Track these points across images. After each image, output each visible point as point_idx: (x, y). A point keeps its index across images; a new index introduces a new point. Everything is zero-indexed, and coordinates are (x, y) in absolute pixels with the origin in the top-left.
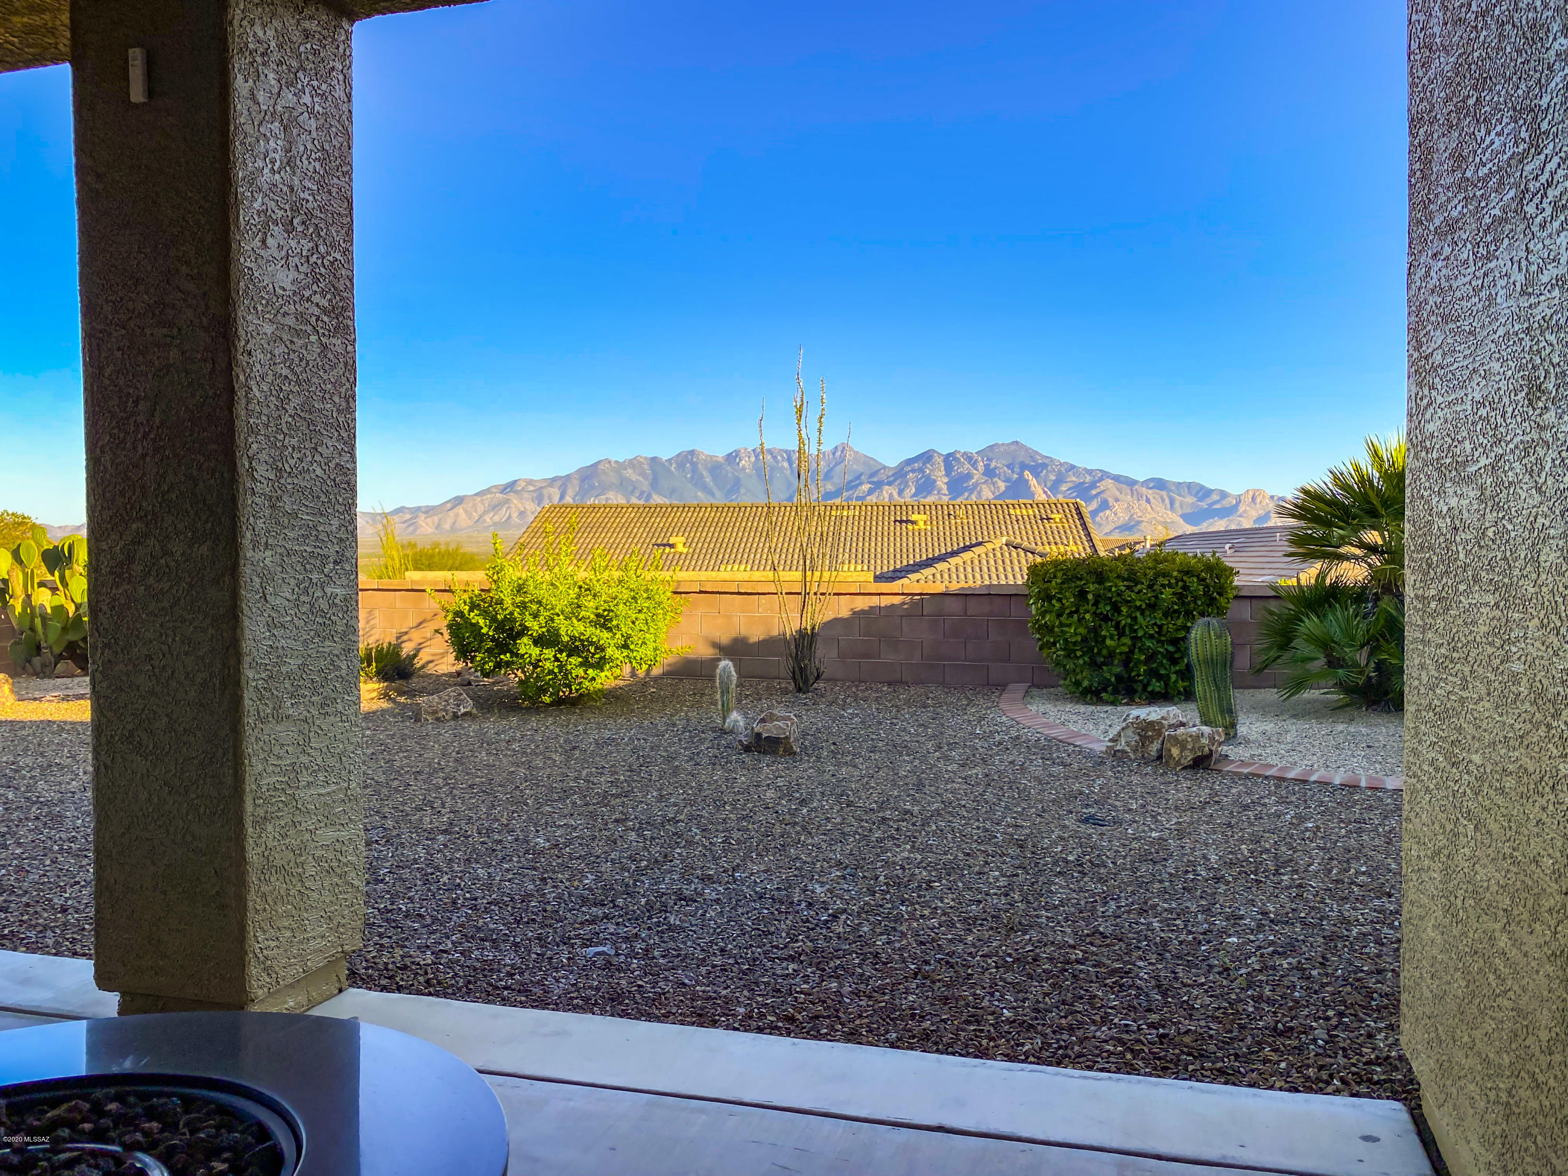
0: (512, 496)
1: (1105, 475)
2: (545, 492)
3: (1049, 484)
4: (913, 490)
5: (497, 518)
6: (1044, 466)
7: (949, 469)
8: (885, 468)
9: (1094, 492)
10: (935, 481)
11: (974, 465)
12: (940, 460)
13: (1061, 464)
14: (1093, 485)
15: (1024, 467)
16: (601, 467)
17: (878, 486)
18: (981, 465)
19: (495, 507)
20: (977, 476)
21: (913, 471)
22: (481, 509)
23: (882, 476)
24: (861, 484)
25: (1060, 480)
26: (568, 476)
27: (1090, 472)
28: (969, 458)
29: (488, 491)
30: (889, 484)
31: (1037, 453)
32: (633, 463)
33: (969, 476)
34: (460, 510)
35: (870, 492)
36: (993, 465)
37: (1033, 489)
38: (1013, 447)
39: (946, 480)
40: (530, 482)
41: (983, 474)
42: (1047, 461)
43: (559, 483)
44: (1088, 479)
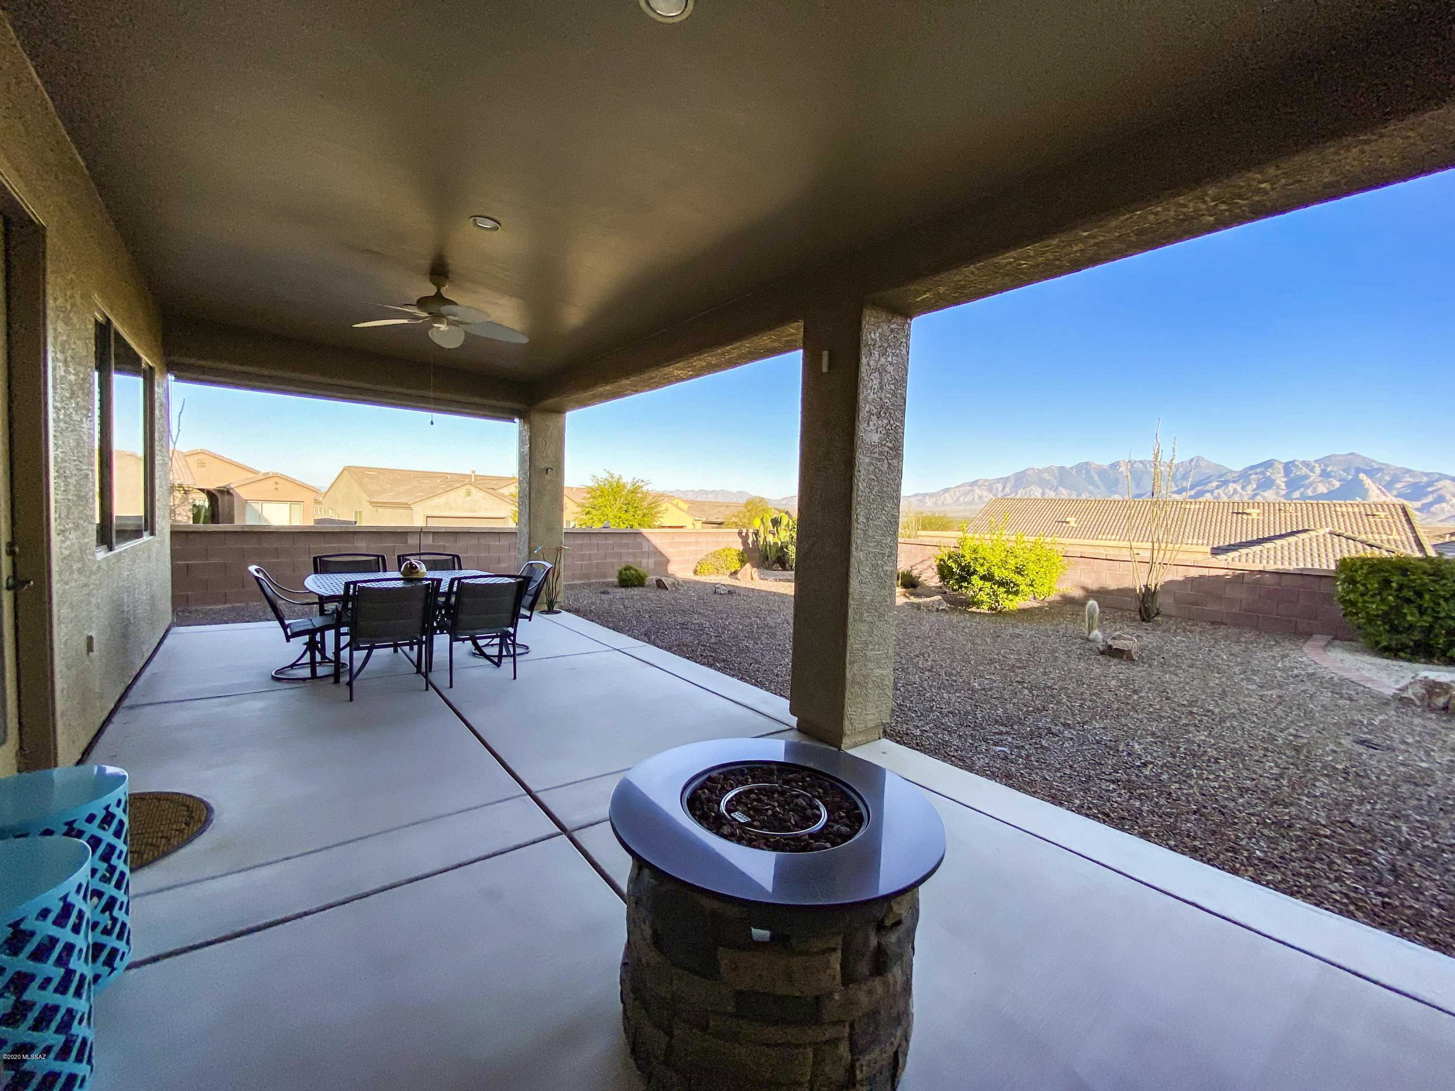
0: (975, 488)
1: (1442, 477)
2: (994, 486)
3: (1384, 483)
4: (1255, 486)
5: (966, 499)
6: (1380, 470)
7: (1287, 474)
8: (1231, 471)
9: (1430, 489)
10: (1274, 480)
11: (1312, 470)
12: (1281, 467)
13: (1397, 469)
14: (1430, 484)
15: (1358, 470)
16: (1028, 472)
17: (1225, 483)
18: (1318, 470)
19: (966, 494)
20: (1313, 476)
21: (1256, 474)
22: (958, 494)
23: (1229, 477)
24: (1210, 482)
25: (1395, 479)
26: (1008, 478)
27: (1426, 475)
28: (1306, 464)
29: (963, 485)
30: (1234, 482)
31: (1373, 461)
32: (1047, 470)
33: (1306, 477)
34: (947, 495)
35: (1218, 487)
36: (1329, 469)
37: (1366, 486)
38: (1349, 457)
39: (1285, 479)
40: (986, 480)
41: (1320, 476)
42: (1383, 467)
43: (1002, 481)
44: (1425, 479)
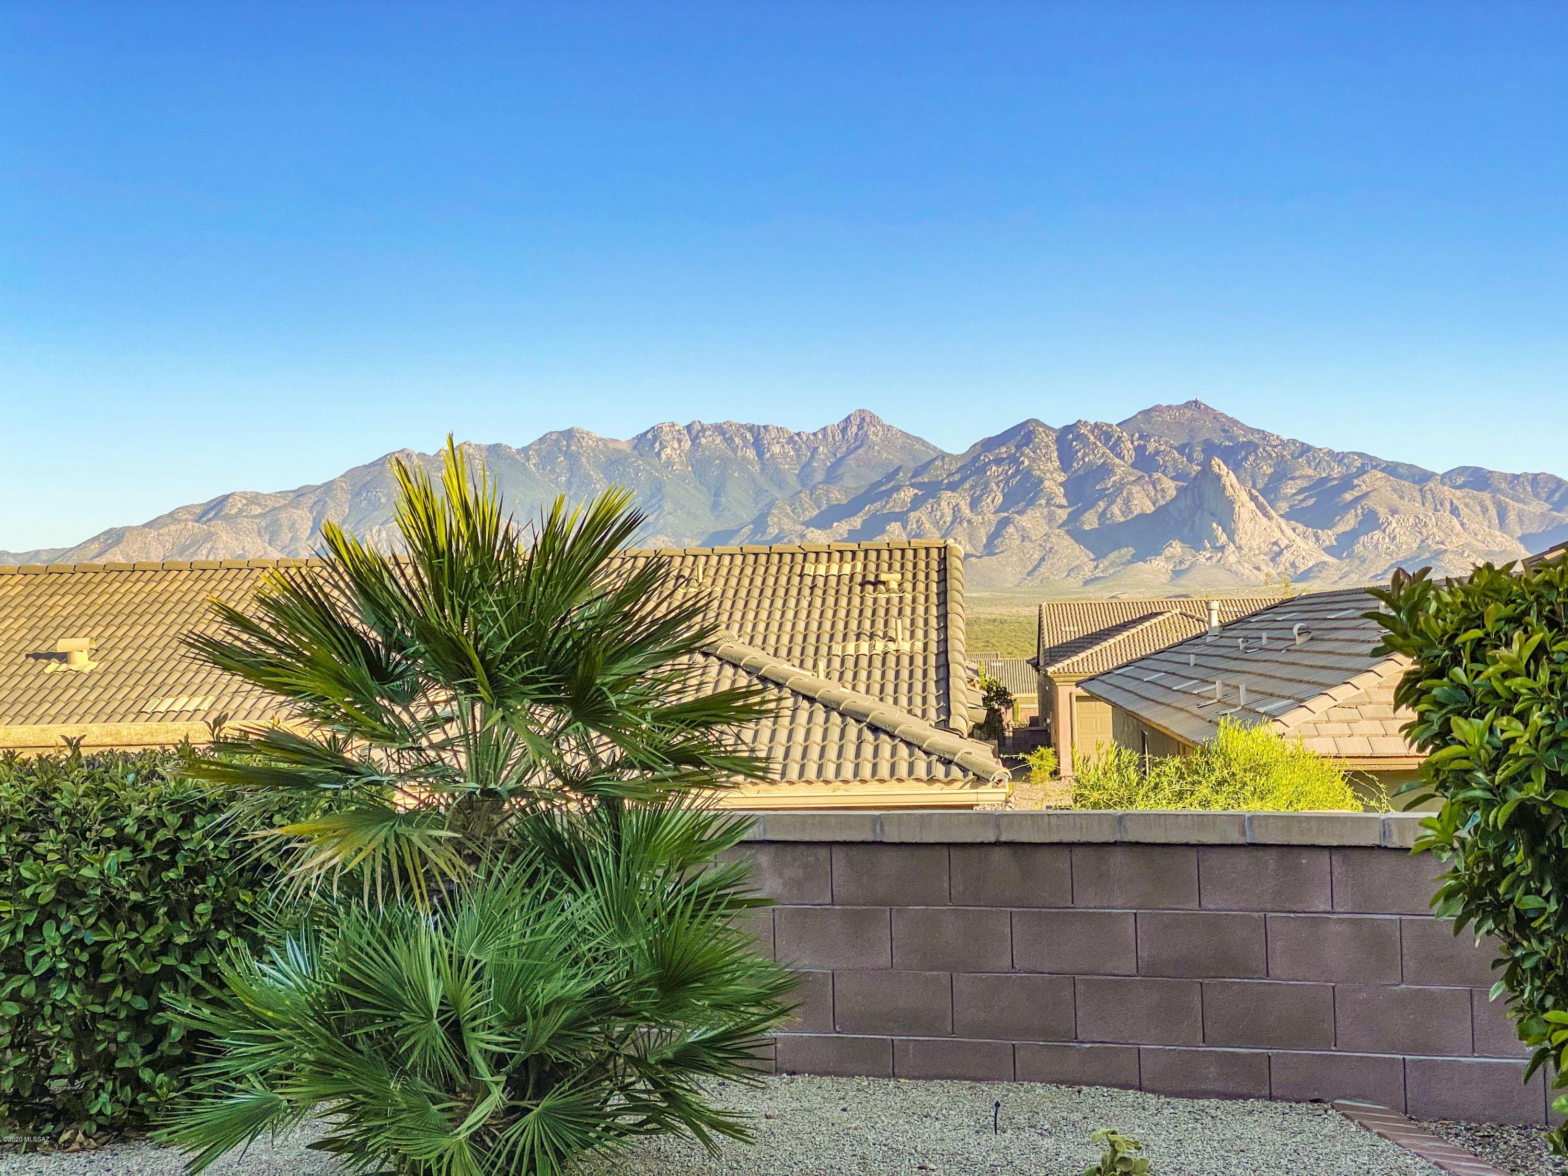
1: (1368, 463)
2: (284, 516)
3: (1260, 485)
4: (999, 499)
6: (1251, 447)
7: (1066, 458)
8: (943, 456)
9: (1348, 496)
10: (1041, 481)
11: (1116, 448)
12: (1050, 440)
13: (1284, 444)
14: (1346, 483)
15: (1210, 449)
17: (930, 491)
18: (1128, 448)
20: (1122, 469)
21: (998, 461)
23: (939, 472)
24: (897, 488)
25: (1281, 475)
27: (1340, 458)
28: (1103, 432)
30: (953, 487)
31: (1236, 423)
33: (1105, 470)
35: (916, 503)
36: (1151, 447)
37: (1229, 491)
38: (1188, 413)
39: (1062, 478)
41: (1133, 465)
42: (1255, 438)
43: (311, 498)
44: (1337, 471)
